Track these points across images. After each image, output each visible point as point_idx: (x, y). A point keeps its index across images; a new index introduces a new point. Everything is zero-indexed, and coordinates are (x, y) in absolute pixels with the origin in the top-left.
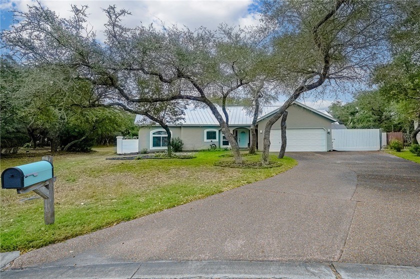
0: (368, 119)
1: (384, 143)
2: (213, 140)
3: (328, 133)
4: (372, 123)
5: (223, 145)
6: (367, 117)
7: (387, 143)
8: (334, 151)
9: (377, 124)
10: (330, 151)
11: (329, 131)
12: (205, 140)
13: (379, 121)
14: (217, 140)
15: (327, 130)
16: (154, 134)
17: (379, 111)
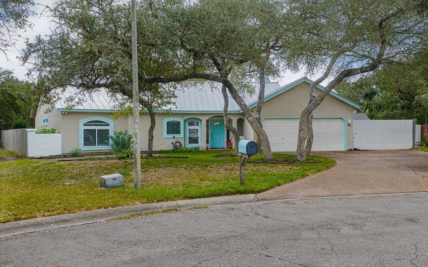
0: (394, 105)
1: (418, 139)
2: (176, 136)
3: (349, 125)
4: (399, 111)
5: (189, 143)
6: (392, 102)
7: (421, 138)
8: (355, 149)
9: (405, 112)
10: (350, 150)
11: (350, 121)
12: (165, 135)
13: (408, 108)
14: (182, 135)
15: (348, 121)
16: (85, 125)
17: (408, 93)
